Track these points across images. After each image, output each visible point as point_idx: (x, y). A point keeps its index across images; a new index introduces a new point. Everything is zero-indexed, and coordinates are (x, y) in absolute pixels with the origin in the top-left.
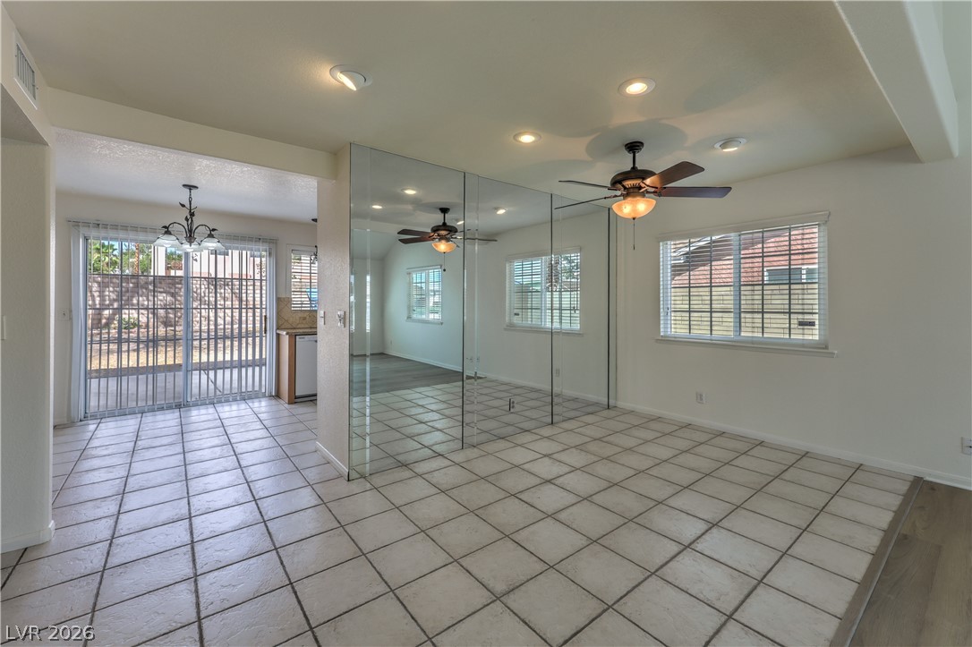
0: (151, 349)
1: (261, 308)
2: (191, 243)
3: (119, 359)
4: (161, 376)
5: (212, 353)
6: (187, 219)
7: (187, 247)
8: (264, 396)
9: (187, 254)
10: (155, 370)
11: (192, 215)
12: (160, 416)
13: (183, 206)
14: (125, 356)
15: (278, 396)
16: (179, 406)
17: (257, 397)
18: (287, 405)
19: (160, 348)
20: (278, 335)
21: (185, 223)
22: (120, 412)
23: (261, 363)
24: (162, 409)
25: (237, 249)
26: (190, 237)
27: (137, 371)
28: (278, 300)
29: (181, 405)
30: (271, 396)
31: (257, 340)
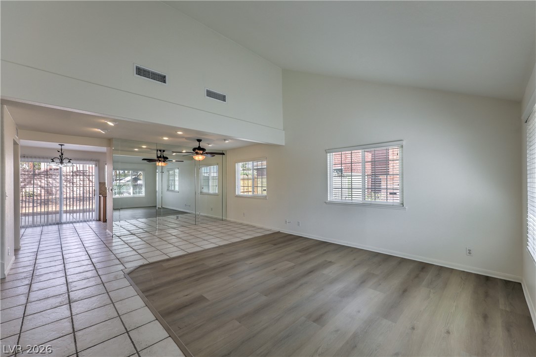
0: (46, 206)
1: (92, 186)
2: (62, 164)
3: (33, 209)
4: (50, 216)
5: (72, 206)
6: (60, 156)
7: (60, 165)
8: (94, 220)
9: (61, 168)
10: (48, 213)
11: (62, 154)
12: (50, 227)
13: (59, 151)
14: (35, 208)
15: (100, 220)
16: (58, 224)
17: (91, 221)
18: (102, 223)
19: (50, 206)
20: (100, 197)
21: (59, 158)
22: (34, 226)
23: (93, 211)
24: (51, 225)
25: (82, 164)
26: (62, 163)
27: (41, 214)
28: (100, 183)
29: (59, 223)
30: (97, 220)
31: (91, 201)
